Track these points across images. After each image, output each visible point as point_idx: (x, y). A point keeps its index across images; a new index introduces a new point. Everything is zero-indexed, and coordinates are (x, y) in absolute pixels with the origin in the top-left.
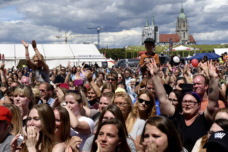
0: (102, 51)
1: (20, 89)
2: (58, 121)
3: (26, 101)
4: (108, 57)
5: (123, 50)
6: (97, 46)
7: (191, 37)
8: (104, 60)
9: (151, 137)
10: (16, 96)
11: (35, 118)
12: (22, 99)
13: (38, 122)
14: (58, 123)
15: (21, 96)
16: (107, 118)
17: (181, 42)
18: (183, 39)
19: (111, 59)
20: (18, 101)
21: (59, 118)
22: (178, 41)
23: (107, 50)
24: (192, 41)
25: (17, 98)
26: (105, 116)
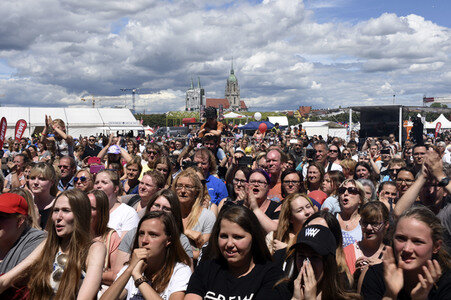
0: (138, 117)
1: (40, 169)
2: (95, 209)
3: (48, 185)
4: (145, 124)
5: (164, 116)
6: (133, 111)
7: (242, 103)
8: (141, 128)
9: (230, 238)
10: (34, 178)
11: (65, 210)
12: (41, 182)
13: (69, 215)
14: (93, 212)
15: (40, 179)
16: (158, 205)
17: (231, 108)
18: (233, 104)
19: (148, 127)
20: (36, 185)
21: (95, 206)
22: (228, 107)
23: (144, 116)
24: (243, 107)
25: (36, 181)
26: (156, 202)
